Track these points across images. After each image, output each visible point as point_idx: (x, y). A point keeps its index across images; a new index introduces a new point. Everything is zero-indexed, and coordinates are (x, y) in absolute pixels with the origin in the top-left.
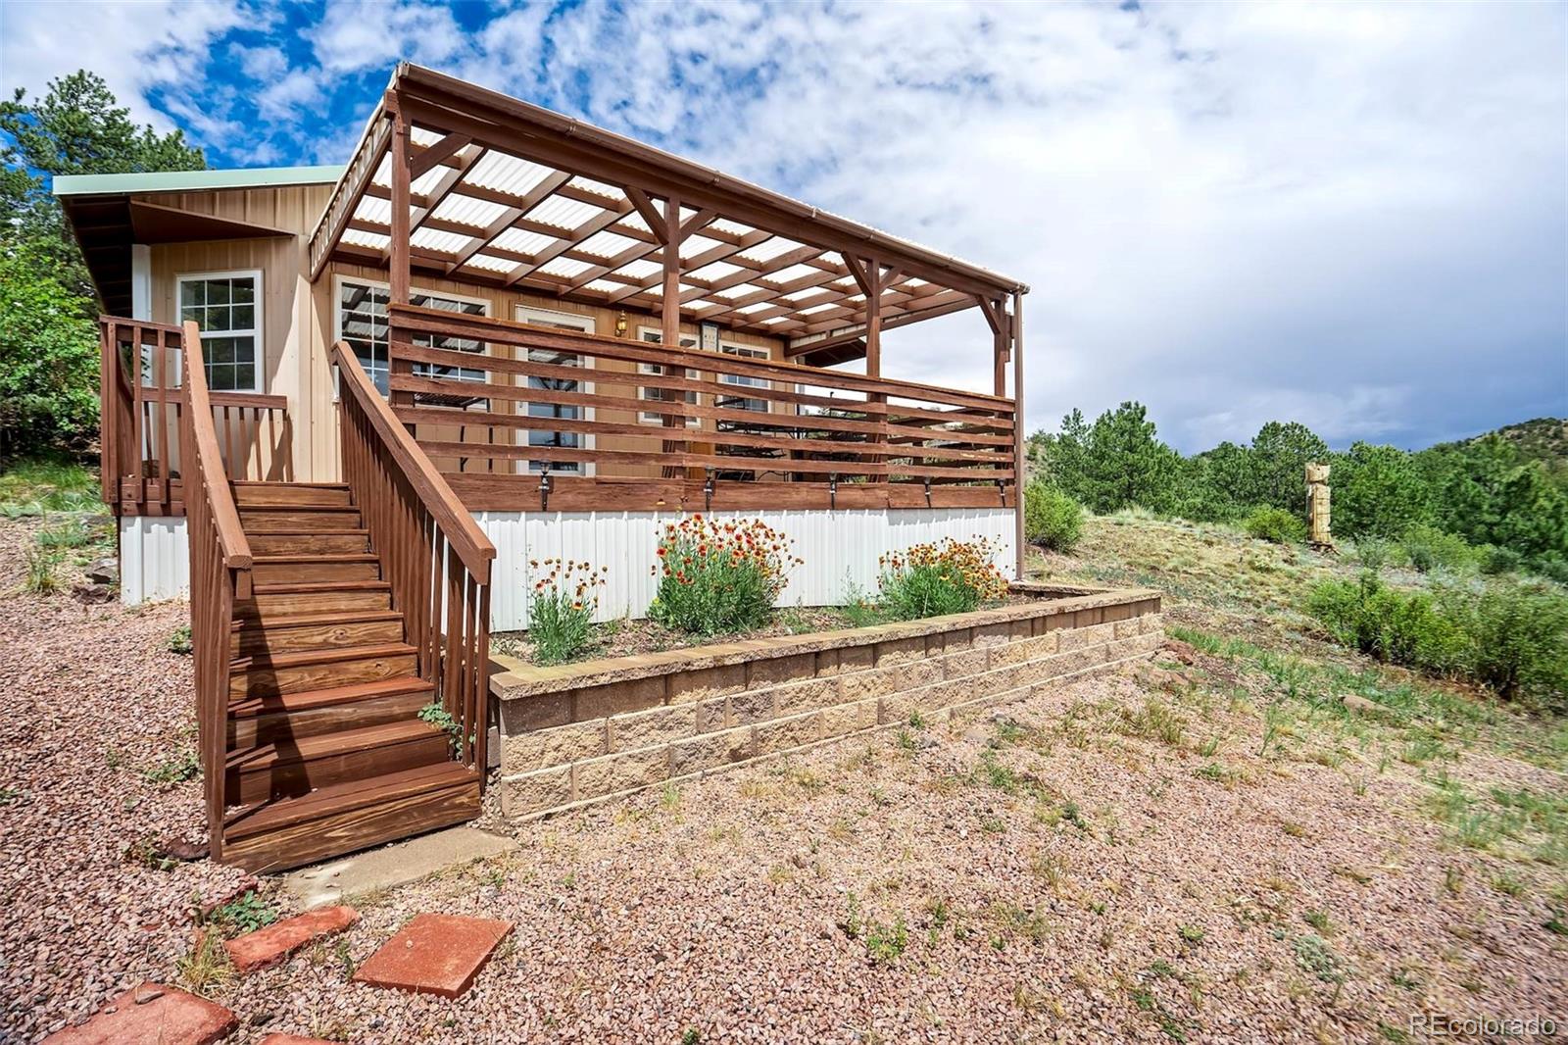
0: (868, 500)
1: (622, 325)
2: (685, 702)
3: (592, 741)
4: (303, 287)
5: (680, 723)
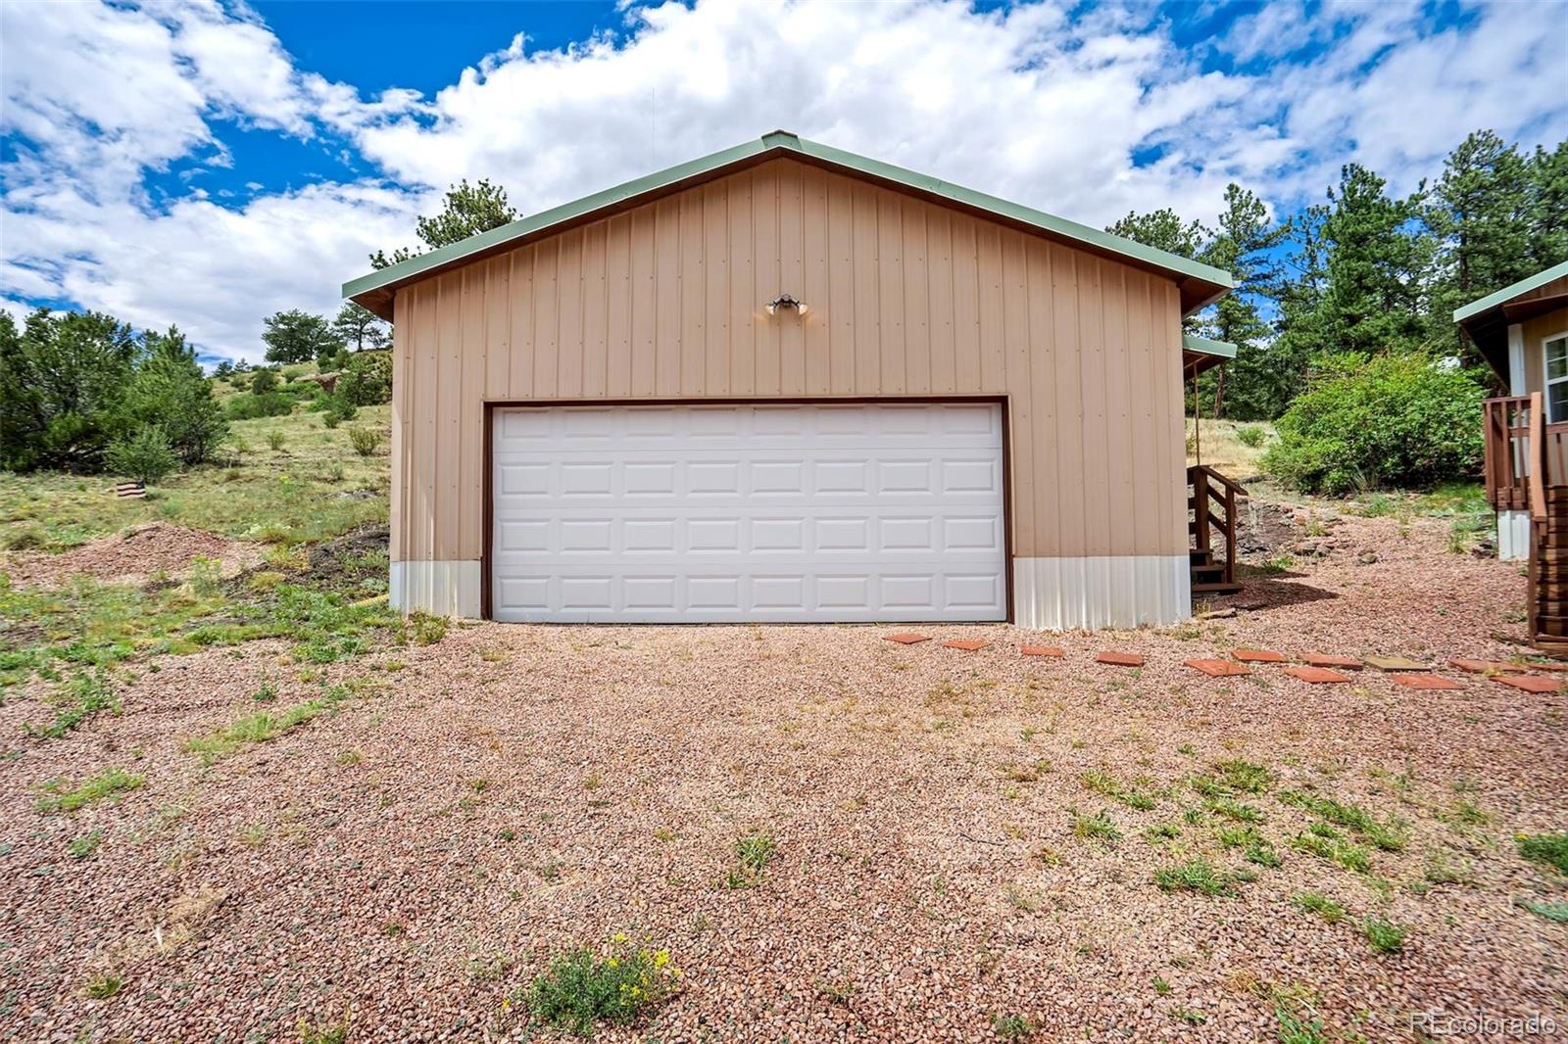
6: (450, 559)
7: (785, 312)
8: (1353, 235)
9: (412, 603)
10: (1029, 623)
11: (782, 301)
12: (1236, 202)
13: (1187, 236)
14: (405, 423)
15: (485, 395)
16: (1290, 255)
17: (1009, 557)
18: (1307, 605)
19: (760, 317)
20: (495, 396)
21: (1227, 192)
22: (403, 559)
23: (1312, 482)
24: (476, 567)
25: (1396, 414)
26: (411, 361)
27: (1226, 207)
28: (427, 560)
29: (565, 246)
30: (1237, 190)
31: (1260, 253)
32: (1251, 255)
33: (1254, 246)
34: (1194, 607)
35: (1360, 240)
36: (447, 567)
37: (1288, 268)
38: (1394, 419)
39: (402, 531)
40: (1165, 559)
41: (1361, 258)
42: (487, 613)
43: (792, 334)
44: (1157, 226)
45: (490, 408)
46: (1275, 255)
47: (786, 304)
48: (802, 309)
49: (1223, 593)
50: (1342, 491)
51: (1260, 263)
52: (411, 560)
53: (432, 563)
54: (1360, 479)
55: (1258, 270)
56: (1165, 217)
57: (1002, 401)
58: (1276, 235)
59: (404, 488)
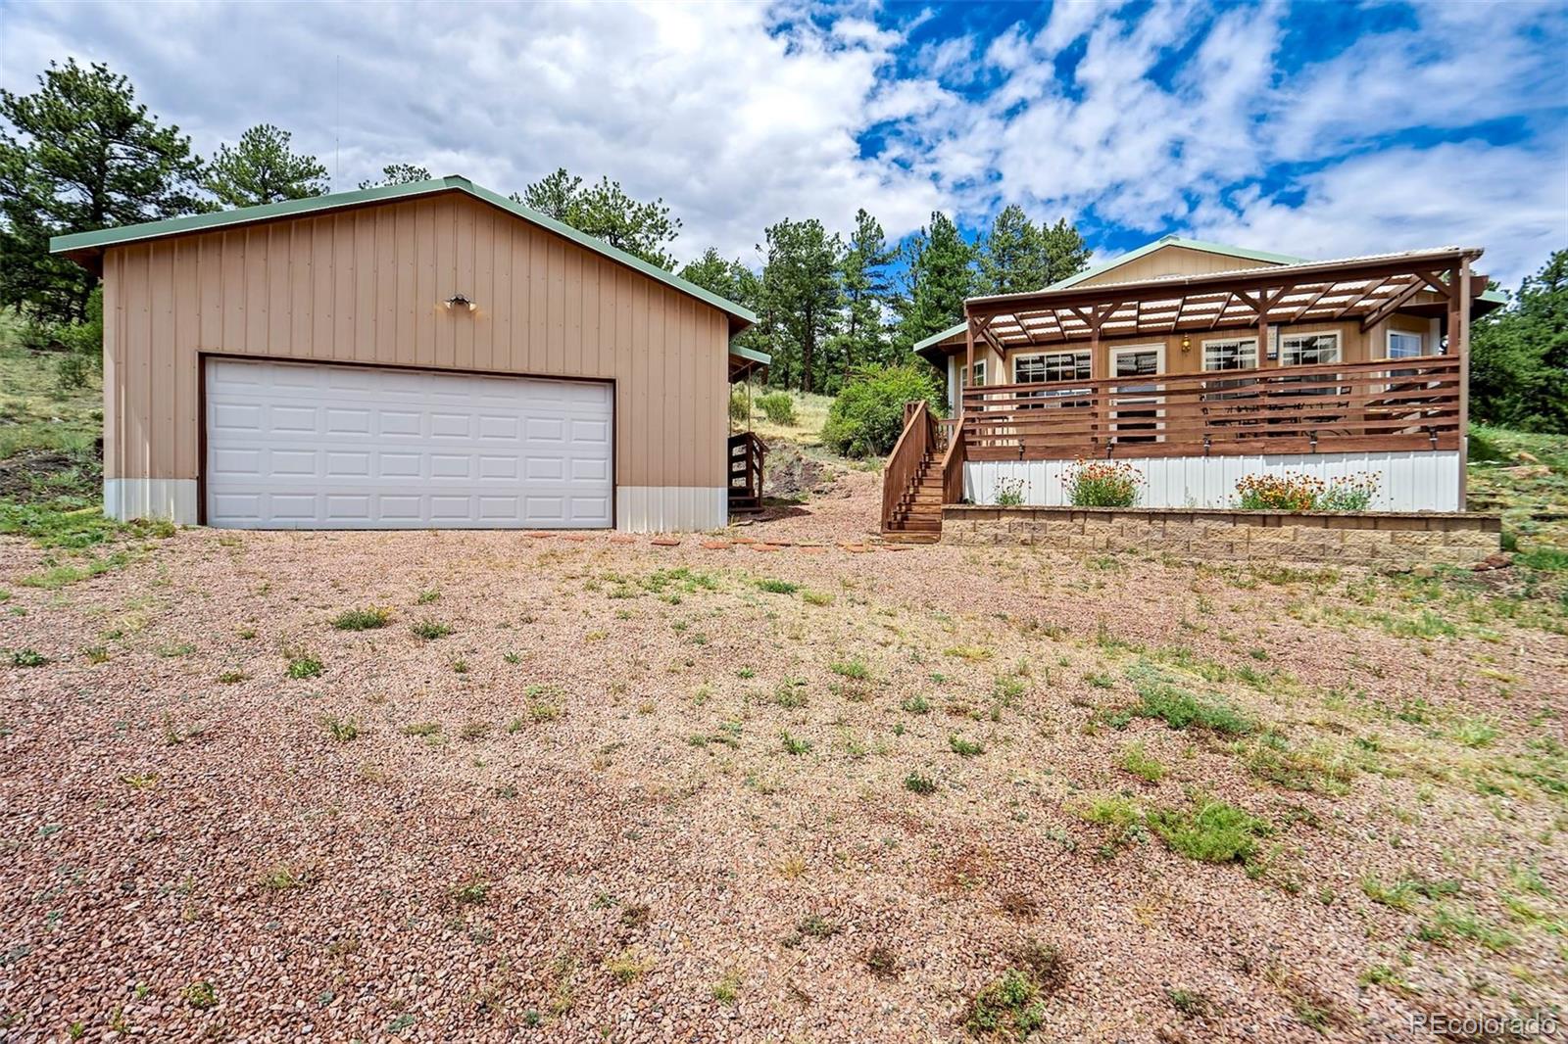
0: (1242, 449)
1: (1186, 344)
2: (1005, 520)
3: (970, 526)
4: (999, 362)
5: (1002, 527)
6: (167, 478)
7: (459, 308)
8: (935, 266)
9: (127, 513)
10: (626, 529)
11: (457, 299)
12: (864, 224)
13: (831, 245)
14: (117, 363)
15: (200, 346)
16: (899, 273)
17: (615, 486)
18: (794, 519)
19: (440, 308)
20: (209, 347)
21: (858, 215)
22: (118, 475)
23: (844, 448)
24: (192, 485)
25: (889, 406)
26: (123, 312)
27: (856, 227)
28: (143, 477)
29: (274, 234)
30: (865, 215)
31: (879, 268)
32: (873, 269)
33: (874, 262)
34: (729, 520)
35: (941, 271)
36: (163, 484)
37: (898, 283)
38: (888, 409)
39: (116, 452)
40: (713, 489)
41: (940, 285)
42: (203, 520)
43: (463, 323)
44: (807, 233)
45: (203, 357)
46: (889, 271)
47: (460, 302)
48: (472, 306)
49: (753, 513)
50: (859, 455)
51: (879, 276)
52: (126, 477)
53: (148, 481)
54: (871, 447)
55: (877, 282)
56: (814, 225)
57: (613, 382)
58: (890, 256)
59: (118, 417)
